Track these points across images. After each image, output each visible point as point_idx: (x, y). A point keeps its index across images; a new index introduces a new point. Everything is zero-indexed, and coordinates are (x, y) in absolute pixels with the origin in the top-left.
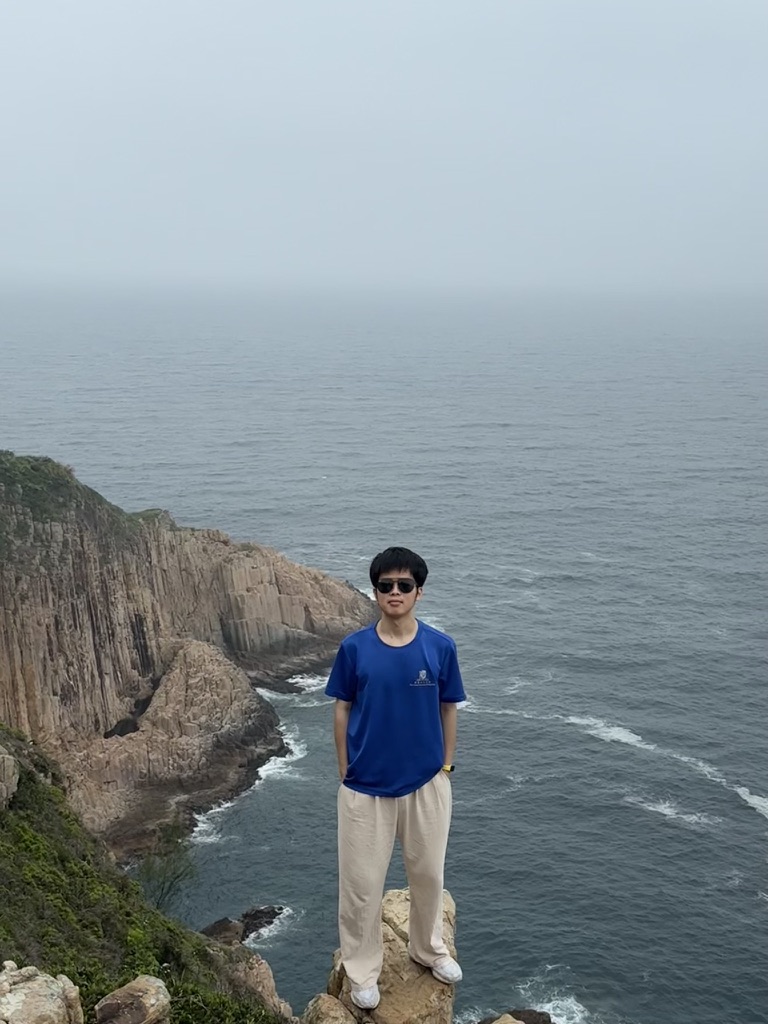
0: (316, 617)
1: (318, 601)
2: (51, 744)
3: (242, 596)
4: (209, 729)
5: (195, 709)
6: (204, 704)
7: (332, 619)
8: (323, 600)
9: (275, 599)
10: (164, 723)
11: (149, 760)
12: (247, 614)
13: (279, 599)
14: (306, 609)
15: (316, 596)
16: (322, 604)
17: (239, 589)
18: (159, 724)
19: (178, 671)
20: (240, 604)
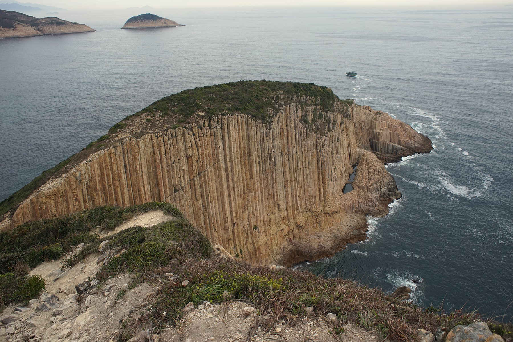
0: (401, 140)
1: (402, 134)
2: (330, 200)
3: (379, 132)
4: (378, 189)
5: (372, 182)
6: (375, 180)
7: (408, 141)
8: (404, 133)
9: (389, 133)
10: (363, 188)
11: (359, 202)
12: (380, 139)
13: (390, 133)
14: (398, 136)
15: (402, 132)
16: (403, 135)
17: (377, 130)
18: (361, 188)
19: (364, 165)
20: (378, 136)
